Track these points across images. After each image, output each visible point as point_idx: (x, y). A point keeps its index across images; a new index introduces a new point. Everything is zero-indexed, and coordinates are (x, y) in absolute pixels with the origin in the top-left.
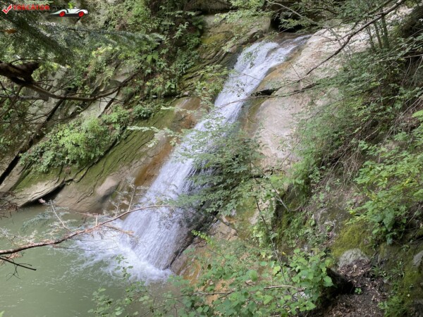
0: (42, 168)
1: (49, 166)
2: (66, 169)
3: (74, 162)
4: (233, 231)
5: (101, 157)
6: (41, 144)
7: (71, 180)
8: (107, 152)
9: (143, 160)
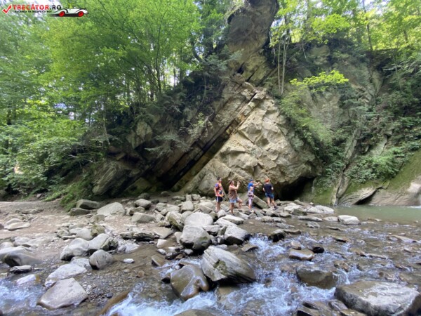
7: (381, 188)
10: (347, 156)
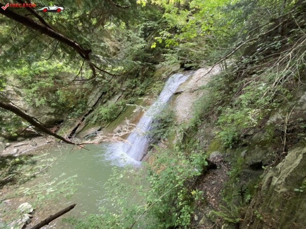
0: (93, 122)
1: (96, 121)
2: (102, 123)
3: (105, 120)
4: (166, 146)
5: (115, 118)
6: (93, 113)
8: (118, 116)
10: (90, 105)
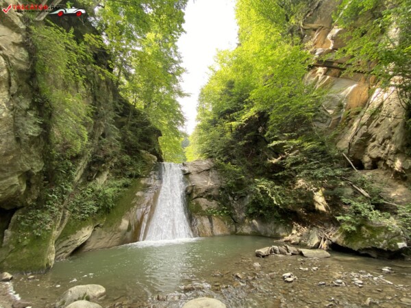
7: (98, 226)
9: (135, 207)
10: (76, 179)
